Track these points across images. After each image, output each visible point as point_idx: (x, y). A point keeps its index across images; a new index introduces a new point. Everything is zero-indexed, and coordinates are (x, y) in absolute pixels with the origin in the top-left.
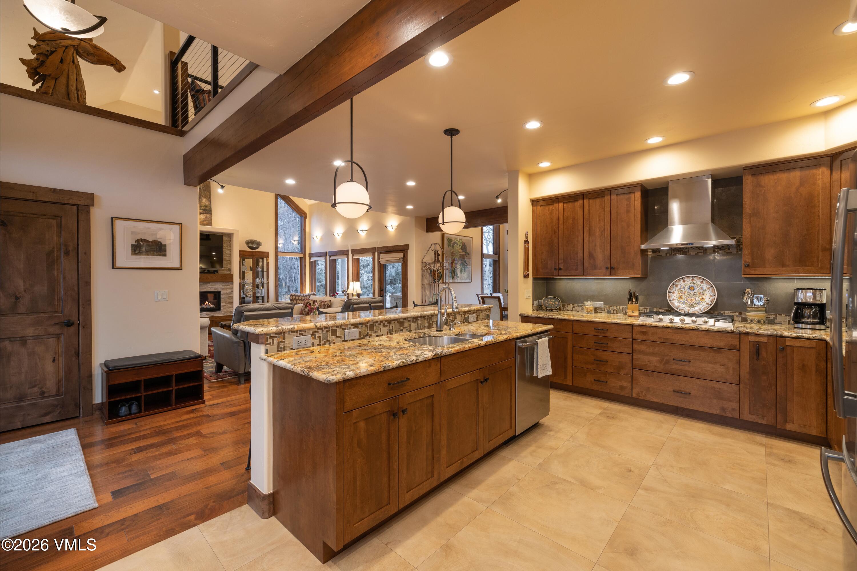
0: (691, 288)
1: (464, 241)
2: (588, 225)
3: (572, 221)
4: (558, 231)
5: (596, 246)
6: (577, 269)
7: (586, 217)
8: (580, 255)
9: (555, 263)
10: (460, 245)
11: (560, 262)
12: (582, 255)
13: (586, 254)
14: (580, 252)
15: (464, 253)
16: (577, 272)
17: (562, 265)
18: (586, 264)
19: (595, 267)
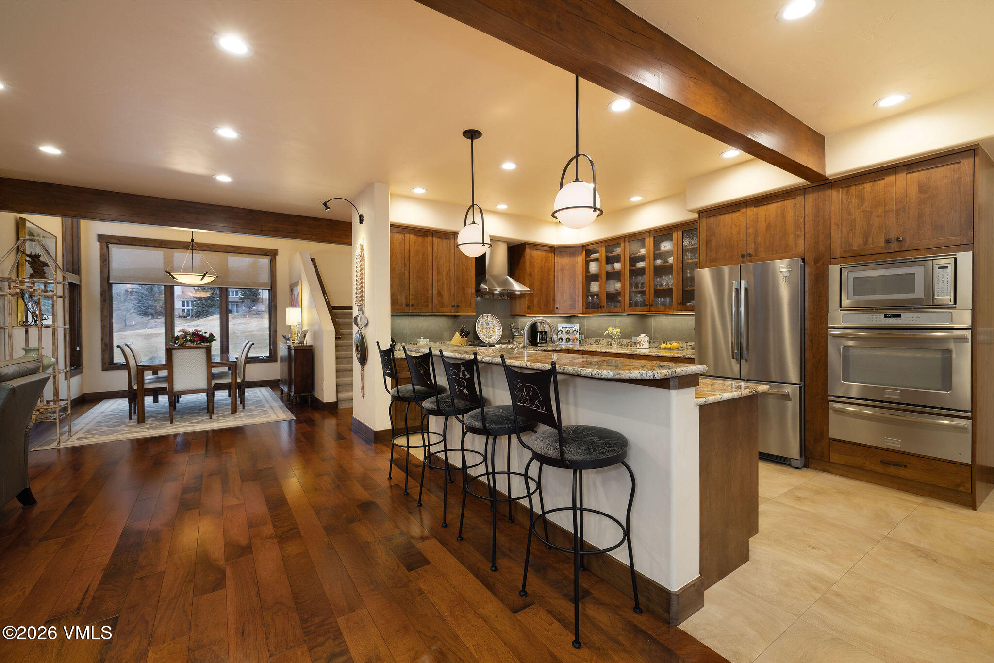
0: (487, 324)
2: (437, 263)
3: (422, 256)
4: (408, 264)
5: (443, 284)
6: (427, 306)
7: (435, 255)
8: (430, 292)
9: (406, 299)
11: (411, 297)
12: (431, 292)
13: (435, 292)
14: (430, 288)
16: (427, 308)
17: (414, 301)
18: (435, 302)
19: (442, 305)
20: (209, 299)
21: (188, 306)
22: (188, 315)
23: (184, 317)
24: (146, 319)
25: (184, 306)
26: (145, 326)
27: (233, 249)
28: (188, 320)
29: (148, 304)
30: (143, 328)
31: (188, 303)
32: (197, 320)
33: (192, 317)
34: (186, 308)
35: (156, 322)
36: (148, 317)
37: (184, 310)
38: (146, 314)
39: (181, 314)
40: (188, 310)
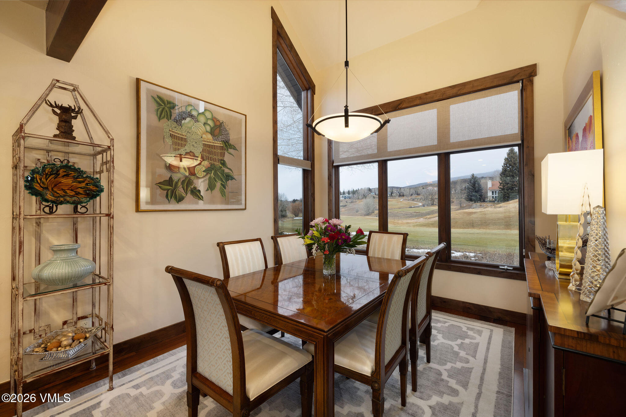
1: (221, 118)
10: (205, 124)
15: (218, 144)
20: (509, 189)
21: (496, 194)
22: (496, 200)
23: (493, 202)
24: (471, 203)
25: (493, 194)
26: (470, 207)
27: (454, 91)
28: (495, 203)
29: (472, 194)
30: (469, 208)
31: (496, 192)
32: (501, 203)
33: (498, 201)
34: (494, 195)
35: (476, 205)
36: (472, 202)
37: (493, 197)
38: (471, 200)
39: (491, 199)
40: (496, 197)
